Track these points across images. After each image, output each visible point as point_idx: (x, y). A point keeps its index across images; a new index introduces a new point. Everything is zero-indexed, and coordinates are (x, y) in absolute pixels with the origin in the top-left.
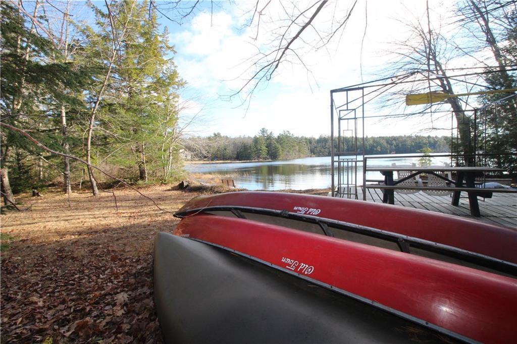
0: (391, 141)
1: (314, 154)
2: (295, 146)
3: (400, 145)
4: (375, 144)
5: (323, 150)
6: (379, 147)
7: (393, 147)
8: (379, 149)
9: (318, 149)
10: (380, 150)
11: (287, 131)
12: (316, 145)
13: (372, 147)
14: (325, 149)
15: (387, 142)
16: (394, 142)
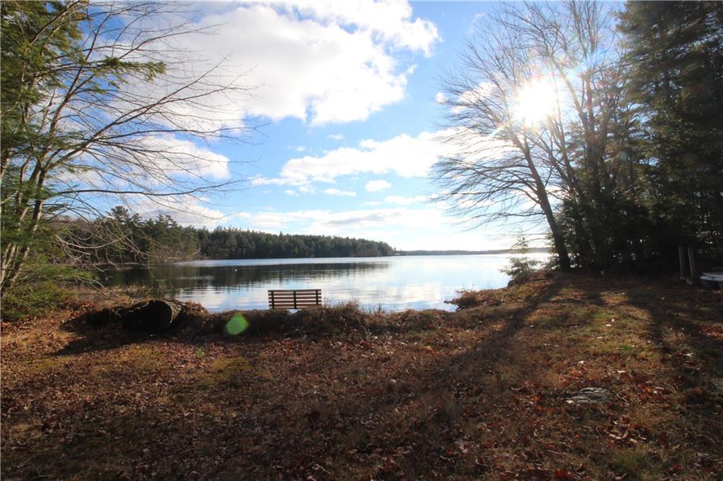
0: (310, 241)
1: (207, 256)
2: (178, 242)
3: (320, 246)
4: (292, 245)
5: (221, 250)
6: (296, 248)
7: (312, 249)
8: (296, 250)
9: (214, 248)
10: (297, 252)
11: (167, 216)
12: (209, 241)
13: (288, 247)
14: (224, 248)
15: (306, 243)
16: (313, 242)
